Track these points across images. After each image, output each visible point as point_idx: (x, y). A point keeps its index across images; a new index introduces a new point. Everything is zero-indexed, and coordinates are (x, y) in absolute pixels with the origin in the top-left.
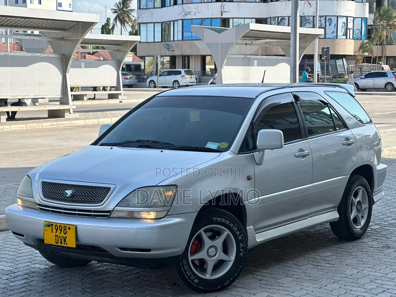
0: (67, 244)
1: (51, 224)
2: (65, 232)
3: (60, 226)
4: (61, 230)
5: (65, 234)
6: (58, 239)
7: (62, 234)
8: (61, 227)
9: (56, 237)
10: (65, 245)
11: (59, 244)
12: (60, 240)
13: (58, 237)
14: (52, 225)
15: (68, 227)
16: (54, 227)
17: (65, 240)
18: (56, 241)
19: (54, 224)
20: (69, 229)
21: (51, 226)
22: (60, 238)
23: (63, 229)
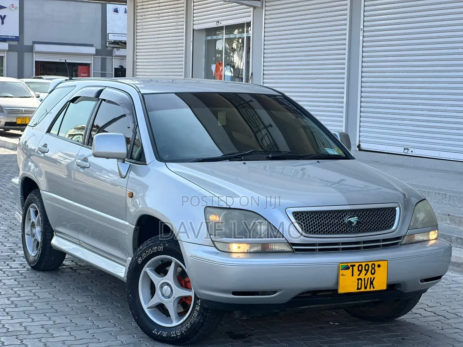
0: (374, 288)
1: (351, 266)
2: (373, 271)
3: (366, 265)
4: (367, 271)
5: (372, 274)
6: (361, 284)
7: (369, 275)
8: (367, 267)
9: (358, 281)
10: (372, 289)
11: (363, 290)
12: (365, 284)
13: (361, 281)
14: (353, 266)
15: (377, 263)
16: (356, 268)
17: (371, 283)
18: (358, 287)
19: (357, 265)
20: (379, 266)
21: (351, 268)
22: (365, 281)
23: (370, 269)
